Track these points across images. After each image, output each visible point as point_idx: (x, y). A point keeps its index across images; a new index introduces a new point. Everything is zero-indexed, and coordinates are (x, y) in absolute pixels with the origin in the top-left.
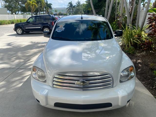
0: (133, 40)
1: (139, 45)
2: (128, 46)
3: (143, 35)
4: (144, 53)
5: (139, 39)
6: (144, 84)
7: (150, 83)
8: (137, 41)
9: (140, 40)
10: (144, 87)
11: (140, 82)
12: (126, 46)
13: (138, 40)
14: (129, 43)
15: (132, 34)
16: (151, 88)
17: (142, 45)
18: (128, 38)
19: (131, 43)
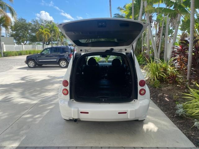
0: (158, 74)
1: (165, 79)
2: (154, 80)
3: (169, 69)
4: (170, 87)
5: (164, 73)
6: (166, 114)
7: (171, 113)
8: (163, 75)
9: (166, 74)
10: (166, 116)
11: (163, 112)
12: (152, 80)
14: (155, 76)
15: (157, 68)
16: (172, 116)
17: (168, 79)
18: (153, 72)
19: (157, 77)
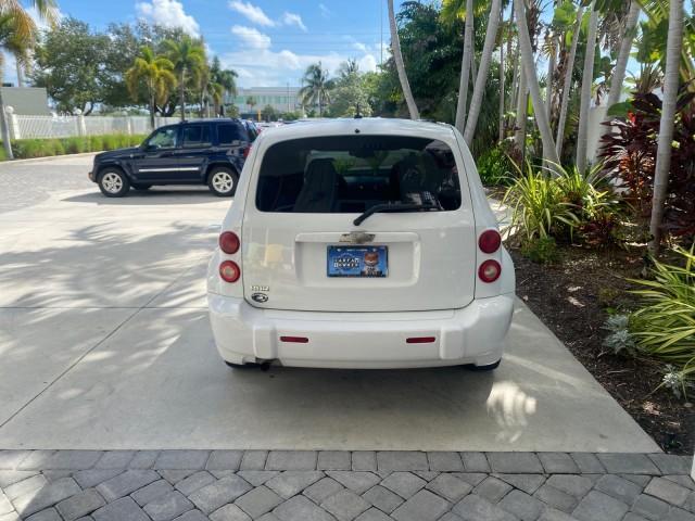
0: (552, 214)
1: (574, 232)
2: (537, 235)
3: (589, 197)
4: (592, 260)
5: (573, 212)
6: (570, 349)
8: (569, 218)
9: (579, 216)
10: (570, 354)
11: (561, 344)
12: (531, 238)
13: (571, 214)
14: (541, 223)
15: (550, 194)
16: (592, 356)
17: (585, 231)
18: (535, 210)
19: (546, 227)
